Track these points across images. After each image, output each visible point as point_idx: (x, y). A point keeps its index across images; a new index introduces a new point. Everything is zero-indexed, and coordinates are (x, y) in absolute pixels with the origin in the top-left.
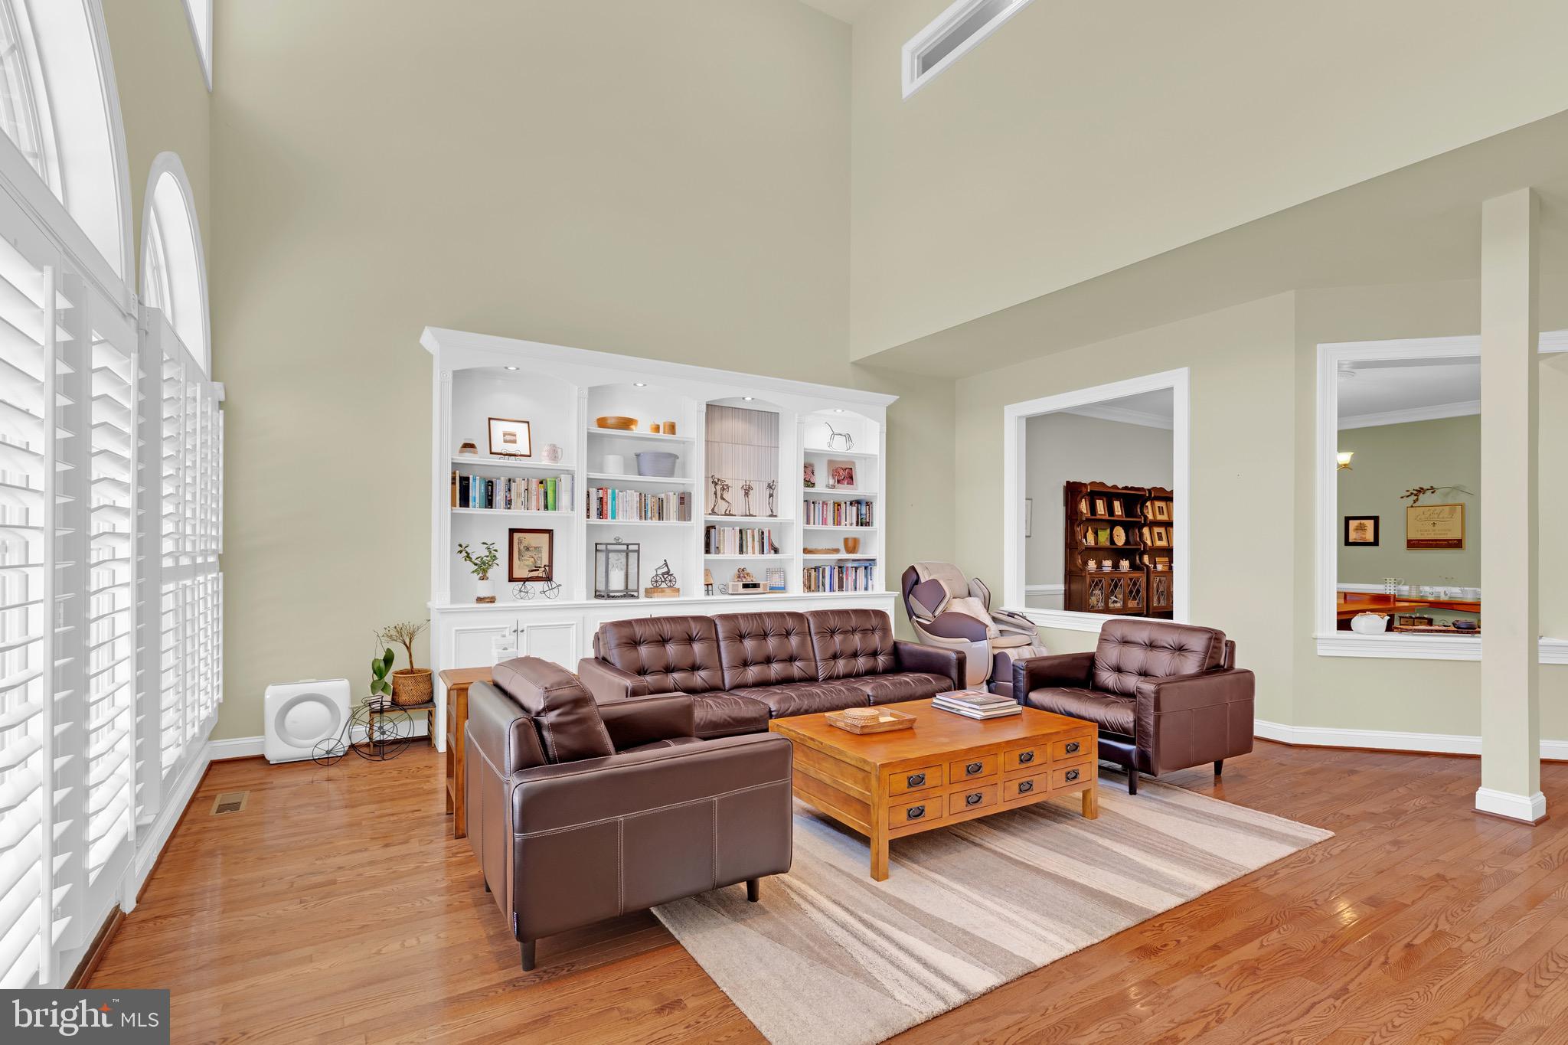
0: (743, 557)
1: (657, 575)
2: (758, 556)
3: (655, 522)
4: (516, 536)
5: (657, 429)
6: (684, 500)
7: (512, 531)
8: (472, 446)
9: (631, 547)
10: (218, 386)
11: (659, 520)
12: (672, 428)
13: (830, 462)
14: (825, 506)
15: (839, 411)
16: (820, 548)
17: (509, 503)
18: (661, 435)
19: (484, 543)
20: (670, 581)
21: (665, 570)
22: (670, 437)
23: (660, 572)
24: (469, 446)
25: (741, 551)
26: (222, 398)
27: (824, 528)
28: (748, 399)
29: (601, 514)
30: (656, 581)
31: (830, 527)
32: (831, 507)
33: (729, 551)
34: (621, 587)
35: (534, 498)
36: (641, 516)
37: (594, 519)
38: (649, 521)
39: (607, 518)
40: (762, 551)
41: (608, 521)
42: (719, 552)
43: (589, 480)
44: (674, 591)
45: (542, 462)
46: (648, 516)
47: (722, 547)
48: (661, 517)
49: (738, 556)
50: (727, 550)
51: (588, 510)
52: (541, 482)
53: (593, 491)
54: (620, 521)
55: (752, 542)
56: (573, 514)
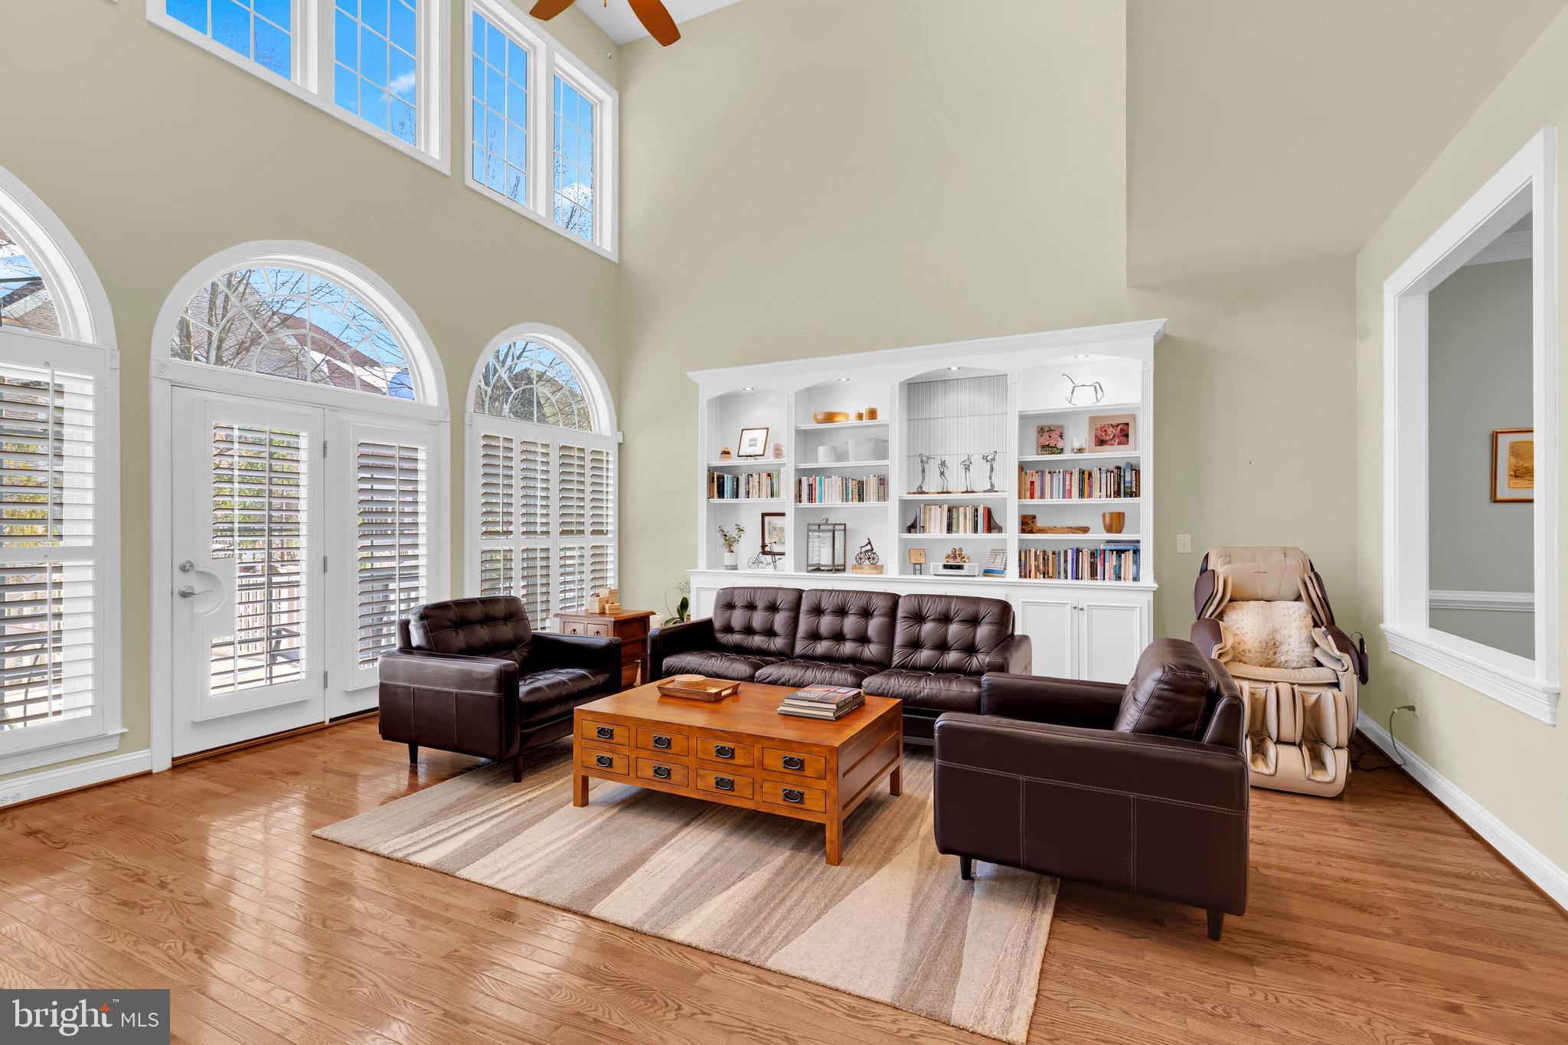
0: (952, 536)
1: (861, 553)
2: (970, 535)
3: (856, 504)
4: (767, 519)
5: (860, 417)
6: (883, 482)
7: (764, 515)
8: (728, 453)
9: (837, 527)
10: (620, 433)
11: (859, 501)
12: (873, 414)
13: (1092, 420)
14: (1068, 476)
15: (1081, 356)
16: (1059, 525)
17: (748, 494)
18: (865, 422)
19: (736, 525)
20: (873, 559)
21: (869, 547)
22: (873, 422)
23: (864, 549)
24: (726, 453)
25: (949, 529)
26: (621, 441)
27: (1067, 501)
28: (954, 368)
29: (811, 499)
30: (861, 559)
31: (1075, 499)
32: (1076, 477)
33: (935, 529)
34: (830, 562)
35: (764, 489)
36: (843, 499)
37: (805, 504)
38: (850, 502)
39: (815, 502)
40: (976, 530)
41: (816, 505)
42: (924, 531)
43: (798, 471)
44: (879, 569)
45: (770, 459)
46: (850, 498)
47: (927, 526)
48: (861, 498)
49: (945, 535)
50: (932, 529)
51: (800, 496)
52: (769, 475)
53: (804, 479)
54: (826, 504)
55: (964, 520)
56: (786, 500)
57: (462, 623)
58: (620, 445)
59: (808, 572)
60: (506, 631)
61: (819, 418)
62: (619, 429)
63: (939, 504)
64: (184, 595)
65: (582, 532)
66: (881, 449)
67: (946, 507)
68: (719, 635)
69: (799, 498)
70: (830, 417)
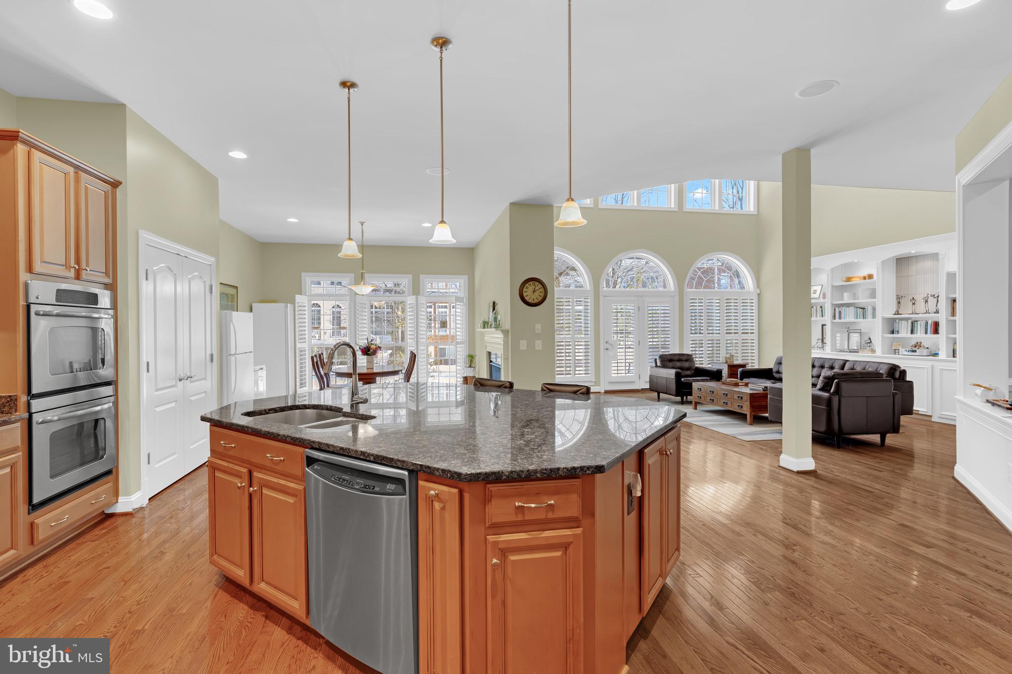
0: (913, 335)
1: (865, 344)
2: (924, 335)
3: (862, 320)
5: (865, 278)
6: (875, 309)
10: (758, 291)
12: (870, 277)
18: (867, 280)
21: (869, 341)
22: (870, 281)
23: (866, 342)
25: (912, 332)
28: (913, 252)
29: (840, 318)
30: (865, 346)
33: (904, 332)
34: (847, 348)
36: (855, 317)
38: (859, 319)
40: (926, 333)
41: (843, 320)
42: (898, 333)
43: (833, 305)
44: (873, 351)
45: (821, 300)
46: (859, 317)
47: (900, 331)
48: (864, 317)
49: (909, 335)
50: (901, 332)
51: (835, 316)
52: (821, 307)
53: (837, 309)
54: (847, 320)
55: (920, 328)
56: (827, 319)
57: (671, 361)
58: (759, 294)
59: (836, 352)
60: (686, 365)
61: (843, 280)
62: (758, 288)
63: (907, 319)
64: (606, 349)
65: (737, 333)
66: (873, 294)
67: (910, 321)
68: (774, 374)
69: (834, 317)
70: (849, 279)
